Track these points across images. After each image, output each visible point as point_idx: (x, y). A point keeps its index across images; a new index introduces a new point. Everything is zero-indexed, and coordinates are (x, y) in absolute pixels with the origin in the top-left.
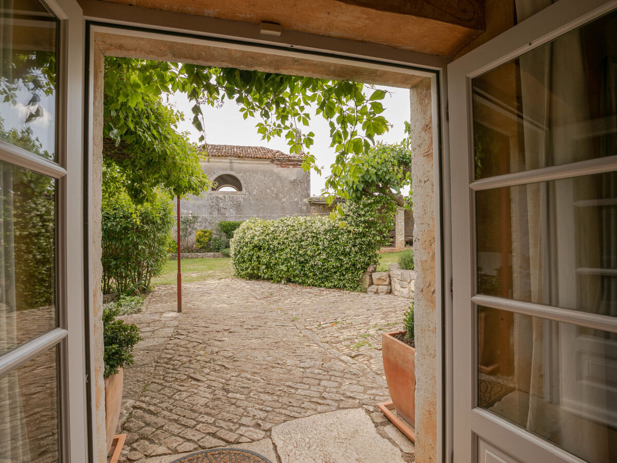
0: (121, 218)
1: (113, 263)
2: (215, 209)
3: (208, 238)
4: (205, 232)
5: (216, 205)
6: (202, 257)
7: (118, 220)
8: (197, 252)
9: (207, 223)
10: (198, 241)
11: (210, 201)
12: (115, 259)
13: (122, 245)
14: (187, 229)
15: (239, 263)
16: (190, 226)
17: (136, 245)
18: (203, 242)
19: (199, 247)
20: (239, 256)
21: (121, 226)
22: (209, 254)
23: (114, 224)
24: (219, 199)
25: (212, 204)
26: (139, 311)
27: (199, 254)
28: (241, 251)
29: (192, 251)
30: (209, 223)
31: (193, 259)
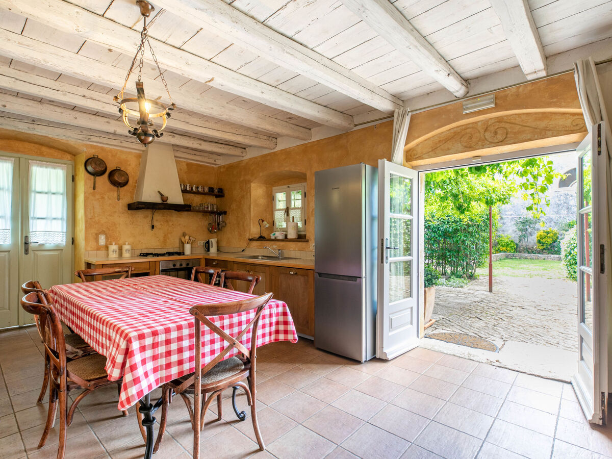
0: (453, 222)
1: (448, 254)
2: (563, 208)
3: (551, 239)
4: (548, 233)
5: (565, 203)
6: (544, 259)
7: (450, 223)
8: (539, 253)
9: (553, 224)
10: (539, 242)
11: (557, 199)
12: (449, 251)
13: (454, 241)
14: (527, 230)
15: (570, 265)
16: (530, 226)
17: (463, 242)
18: (545, 243)
19: (541, 248)
20: (569, 257)
21: (452, 228)
22: (552, 256)
23: (448, 226)
24: (568, 197)
25: (559, 202)
26: (462, 287)
27: (539, 255)
28: (572, 252)
29: (532, 252)
30: (555, 223)
31: (533, 260)
